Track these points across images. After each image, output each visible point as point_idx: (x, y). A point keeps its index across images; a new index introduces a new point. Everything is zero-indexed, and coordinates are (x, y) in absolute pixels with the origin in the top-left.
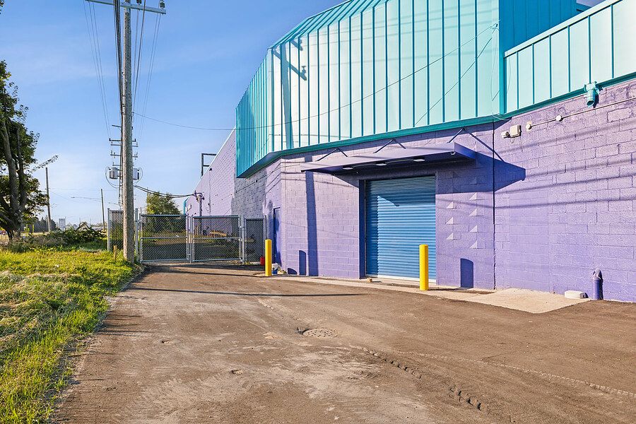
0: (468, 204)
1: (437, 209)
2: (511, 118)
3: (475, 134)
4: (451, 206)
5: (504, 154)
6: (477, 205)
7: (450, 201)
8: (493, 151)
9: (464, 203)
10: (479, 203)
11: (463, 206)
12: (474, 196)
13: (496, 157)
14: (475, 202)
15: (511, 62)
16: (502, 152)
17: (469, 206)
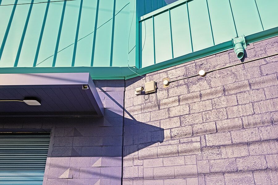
0: (89, 172)
1: (45, 179)
2: (145, 75)
3: (105, 89)
4: (66, 174)
5: (136, 113)
6: (100, 175)
7: (66, 168)
8: (124, 109)
9: (84, 171)
10: (103, 171)
11: (82, 175)
12: (98, 162)
13: (127, 116)
14: (98, 171)
15: (147, 26)
16: (134, 111)
17: (91, 176)
